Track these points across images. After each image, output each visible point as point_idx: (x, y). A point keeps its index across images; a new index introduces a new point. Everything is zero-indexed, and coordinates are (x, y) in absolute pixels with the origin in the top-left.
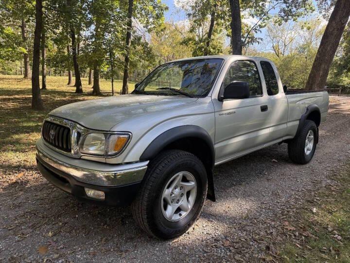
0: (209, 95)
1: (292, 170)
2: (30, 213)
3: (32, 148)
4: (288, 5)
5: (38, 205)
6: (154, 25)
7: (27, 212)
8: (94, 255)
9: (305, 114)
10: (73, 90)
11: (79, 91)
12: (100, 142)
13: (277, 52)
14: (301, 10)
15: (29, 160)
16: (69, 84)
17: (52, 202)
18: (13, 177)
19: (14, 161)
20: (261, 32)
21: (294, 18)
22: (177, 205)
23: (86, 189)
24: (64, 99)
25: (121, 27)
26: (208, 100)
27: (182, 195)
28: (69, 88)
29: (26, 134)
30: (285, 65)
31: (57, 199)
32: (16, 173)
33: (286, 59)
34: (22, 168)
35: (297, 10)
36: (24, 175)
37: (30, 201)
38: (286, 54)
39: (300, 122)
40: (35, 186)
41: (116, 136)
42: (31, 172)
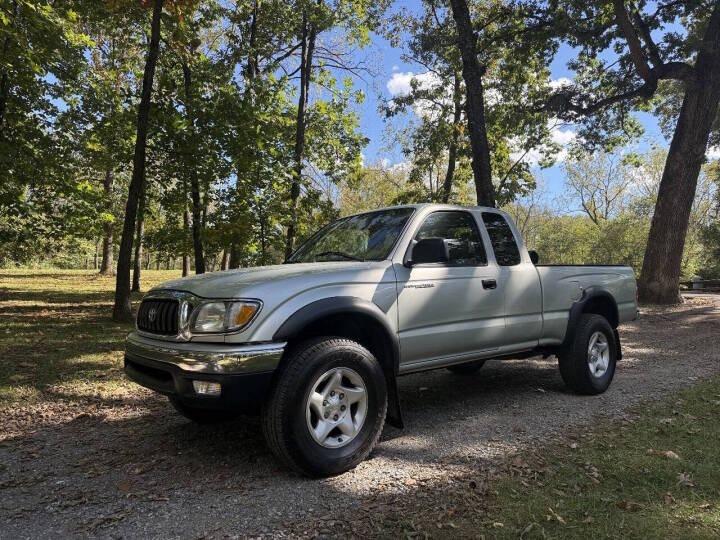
0: (390, 258)
6: (344, 171)
8: (202, 492)
9: (580, 300)
12: (218, 316)
13: (592, 215)
14: (618, 134)
21: (606, 147)
22: (334, 424)
23: (195, 383)
25: (282, 176)
26: (386, 264)
27: (343, 408)
30: (611, 239)
33: (611, 227)
35: (609, 133)
38: (612, 217)
39: (570, 314)
41: (241, 305)
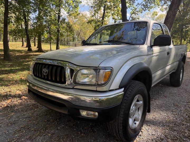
0: (146, 43)
1: (174, 90)
2: (24, 128)
3: (12, 83)
4: (146, 2)
5: (28, 121)
6: (73, 12)
7: (22, 128)
9: (181, 57)
10: (26, 49)
11: (30, 50)
14: (153, 5)
15: (12, 91)
16: (22, 46)
17: (37, 119)
18: (4, 103)
19: (2, 92)
20: (138, 14)
21: (149, 9)
22: (133, 117)
23: (81, 111)
24: (21, 54)
27: (136, 110)
28: (23, 48)
29: (6, 75)
31: (40, 117)
32: (5, 100)
34: (9, 96)
35: (150, 5)
36: (11, 101)
37: (21, 119)
39: (179, 62)
40: (21, 108)
42: (15, 99)
